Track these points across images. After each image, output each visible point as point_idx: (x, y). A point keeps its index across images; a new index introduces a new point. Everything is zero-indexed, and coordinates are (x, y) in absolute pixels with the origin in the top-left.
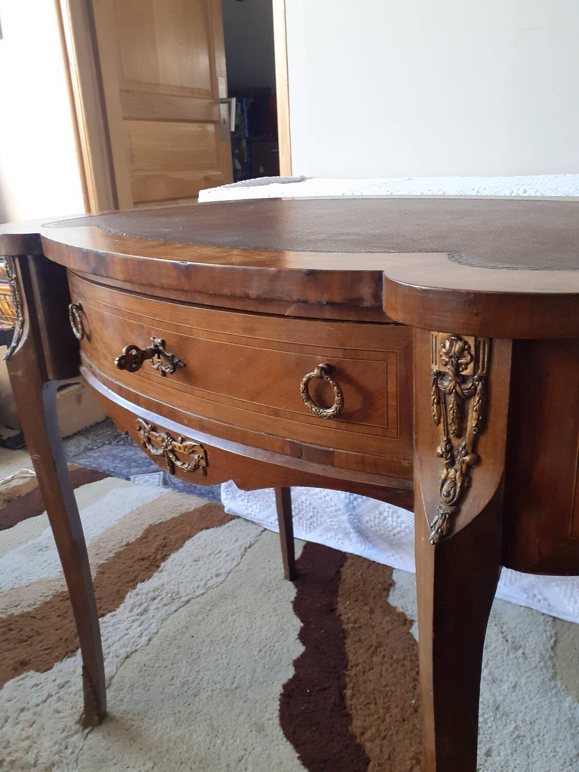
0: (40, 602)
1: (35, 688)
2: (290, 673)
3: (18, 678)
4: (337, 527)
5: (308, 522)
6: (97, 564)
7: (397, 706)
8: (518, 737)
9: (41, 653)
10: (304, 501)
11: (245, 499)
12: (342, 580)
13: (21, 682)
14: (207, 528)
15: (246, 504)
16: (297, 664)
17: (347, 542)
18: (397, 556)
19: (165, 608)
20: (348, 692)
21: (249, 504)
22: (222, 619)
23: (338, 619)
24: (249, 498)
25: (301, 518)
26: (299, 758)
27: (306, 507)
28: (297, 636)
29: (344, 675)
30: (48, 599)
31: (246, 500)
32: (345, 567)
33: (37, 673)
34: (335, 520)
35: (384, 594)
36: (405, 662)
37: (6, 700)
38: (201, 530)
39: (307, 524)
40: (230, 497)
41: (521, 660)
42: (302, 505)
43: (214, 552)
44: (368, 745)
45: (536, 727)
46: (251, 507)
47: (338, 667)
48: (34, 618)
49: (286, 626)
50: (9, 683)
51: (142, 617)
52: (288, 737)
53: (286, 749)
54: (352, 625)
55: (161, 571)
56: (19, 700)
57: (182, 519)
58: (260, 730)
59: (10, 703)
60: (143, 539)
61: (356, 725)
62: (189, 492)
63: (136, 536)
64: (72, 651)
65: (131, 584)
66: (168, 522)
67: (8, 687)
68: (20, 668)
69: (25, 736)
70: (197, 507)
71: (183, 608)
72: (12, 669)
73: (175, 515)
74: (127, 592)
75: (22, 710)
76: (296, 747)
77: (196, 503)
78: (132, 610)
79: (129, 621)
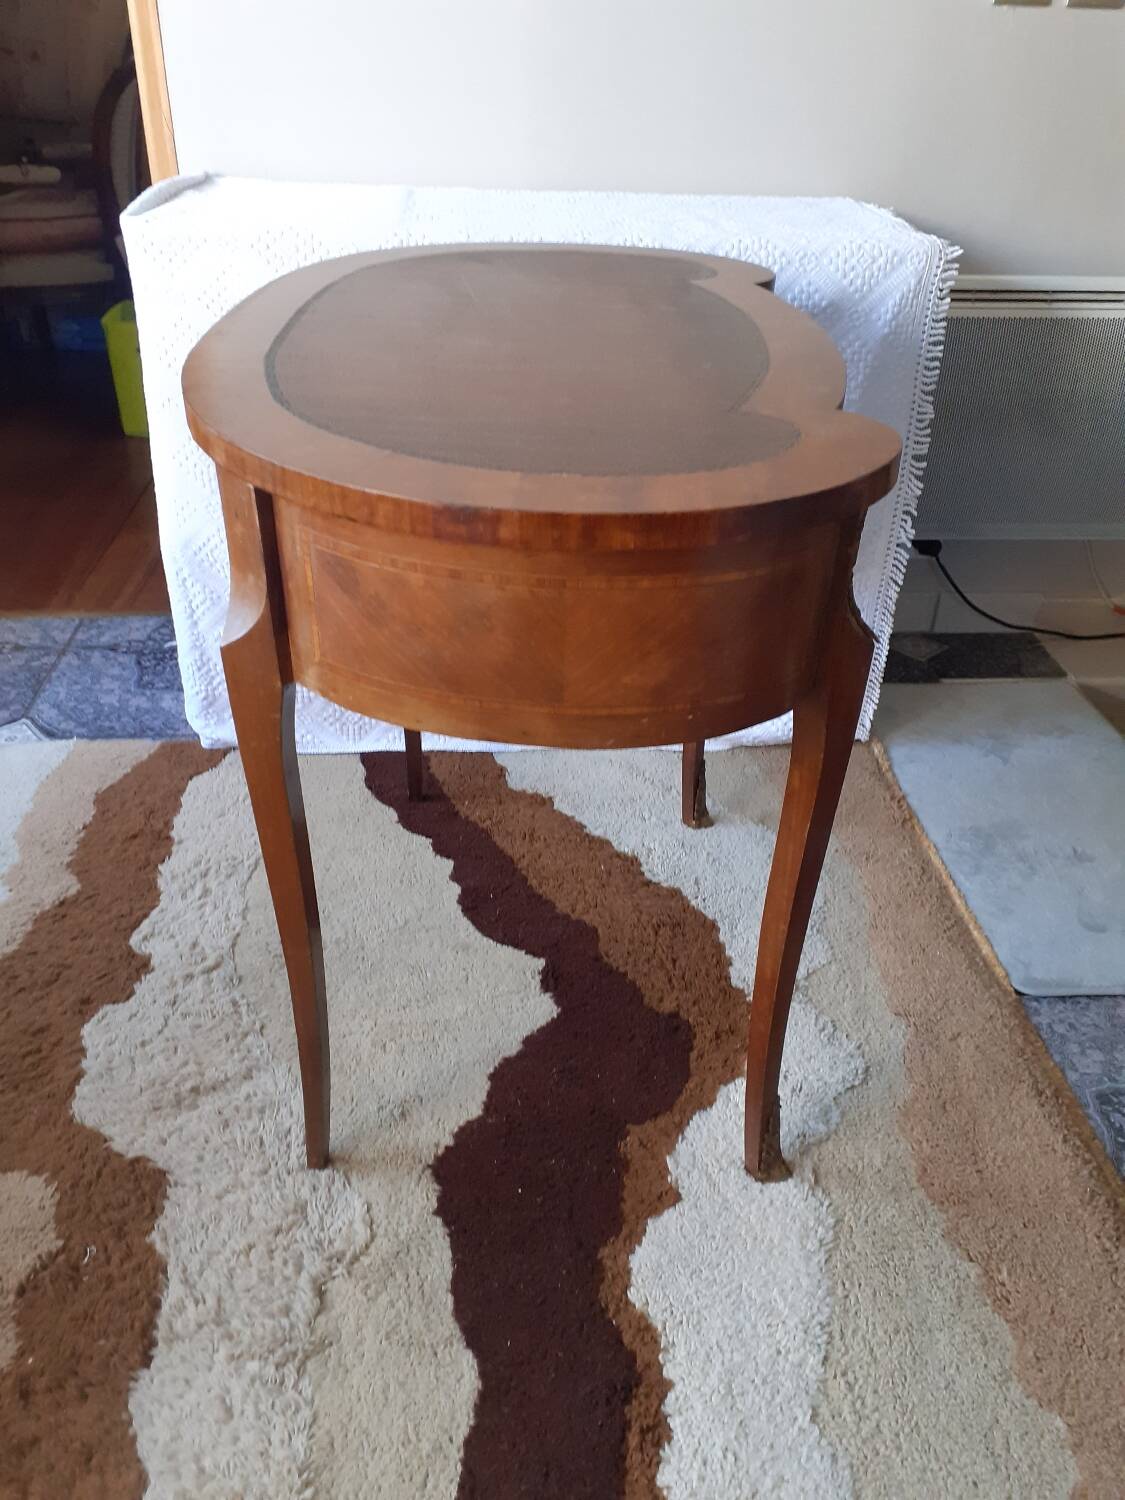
0: (20, 936)
1: (134, 1019)
2: (456, 890)
3: (96, 1018)
6: (62, 863)
7: (590, 877)
9: (98, 983)
13: (104, 1022)
14: (198, 774)
16: (455, 877)
19: (233, 879)
20: (534, 883)
23: (467, 821)
25: (344, 724)
26: (526, 953)
28: (434, 853)
29: (517, 869)
30: (29, 927)
33: (115, 1005)
35: (500, 781)
36: (570, 837)
37: (105, 1044)
38: (191, 778)
40: (212, 722)
44: (585, 918)
47: (506, 865)
48: (35, 953)
49: (413, 847)
50: (87, 1030)
51: (208, 899)
52: (503, 943)
53: (507, 953)
54: (488, 822)
55: (180, 842)
56: (126, 1037)
57: (142, 773)
58: (466, 948)
59: (116, 1046)
60: (104, 813)
61: (562, 906)
62: (109, 737)
63: (87, 813)
64: (144, 965)
65: (147, 869)
66: (121, 782)
67: (92, 1033)
68: (85, 1008)
69: (177, 1064)
70: (152, 751)
71: (256, 873)
72: (74, 1013)
73: (125, 771)
74: (155, 880)
75: (143, 1044)
76: (517, 946)
77: (143, 749)
78: (184, 896)
79: (193, 908)
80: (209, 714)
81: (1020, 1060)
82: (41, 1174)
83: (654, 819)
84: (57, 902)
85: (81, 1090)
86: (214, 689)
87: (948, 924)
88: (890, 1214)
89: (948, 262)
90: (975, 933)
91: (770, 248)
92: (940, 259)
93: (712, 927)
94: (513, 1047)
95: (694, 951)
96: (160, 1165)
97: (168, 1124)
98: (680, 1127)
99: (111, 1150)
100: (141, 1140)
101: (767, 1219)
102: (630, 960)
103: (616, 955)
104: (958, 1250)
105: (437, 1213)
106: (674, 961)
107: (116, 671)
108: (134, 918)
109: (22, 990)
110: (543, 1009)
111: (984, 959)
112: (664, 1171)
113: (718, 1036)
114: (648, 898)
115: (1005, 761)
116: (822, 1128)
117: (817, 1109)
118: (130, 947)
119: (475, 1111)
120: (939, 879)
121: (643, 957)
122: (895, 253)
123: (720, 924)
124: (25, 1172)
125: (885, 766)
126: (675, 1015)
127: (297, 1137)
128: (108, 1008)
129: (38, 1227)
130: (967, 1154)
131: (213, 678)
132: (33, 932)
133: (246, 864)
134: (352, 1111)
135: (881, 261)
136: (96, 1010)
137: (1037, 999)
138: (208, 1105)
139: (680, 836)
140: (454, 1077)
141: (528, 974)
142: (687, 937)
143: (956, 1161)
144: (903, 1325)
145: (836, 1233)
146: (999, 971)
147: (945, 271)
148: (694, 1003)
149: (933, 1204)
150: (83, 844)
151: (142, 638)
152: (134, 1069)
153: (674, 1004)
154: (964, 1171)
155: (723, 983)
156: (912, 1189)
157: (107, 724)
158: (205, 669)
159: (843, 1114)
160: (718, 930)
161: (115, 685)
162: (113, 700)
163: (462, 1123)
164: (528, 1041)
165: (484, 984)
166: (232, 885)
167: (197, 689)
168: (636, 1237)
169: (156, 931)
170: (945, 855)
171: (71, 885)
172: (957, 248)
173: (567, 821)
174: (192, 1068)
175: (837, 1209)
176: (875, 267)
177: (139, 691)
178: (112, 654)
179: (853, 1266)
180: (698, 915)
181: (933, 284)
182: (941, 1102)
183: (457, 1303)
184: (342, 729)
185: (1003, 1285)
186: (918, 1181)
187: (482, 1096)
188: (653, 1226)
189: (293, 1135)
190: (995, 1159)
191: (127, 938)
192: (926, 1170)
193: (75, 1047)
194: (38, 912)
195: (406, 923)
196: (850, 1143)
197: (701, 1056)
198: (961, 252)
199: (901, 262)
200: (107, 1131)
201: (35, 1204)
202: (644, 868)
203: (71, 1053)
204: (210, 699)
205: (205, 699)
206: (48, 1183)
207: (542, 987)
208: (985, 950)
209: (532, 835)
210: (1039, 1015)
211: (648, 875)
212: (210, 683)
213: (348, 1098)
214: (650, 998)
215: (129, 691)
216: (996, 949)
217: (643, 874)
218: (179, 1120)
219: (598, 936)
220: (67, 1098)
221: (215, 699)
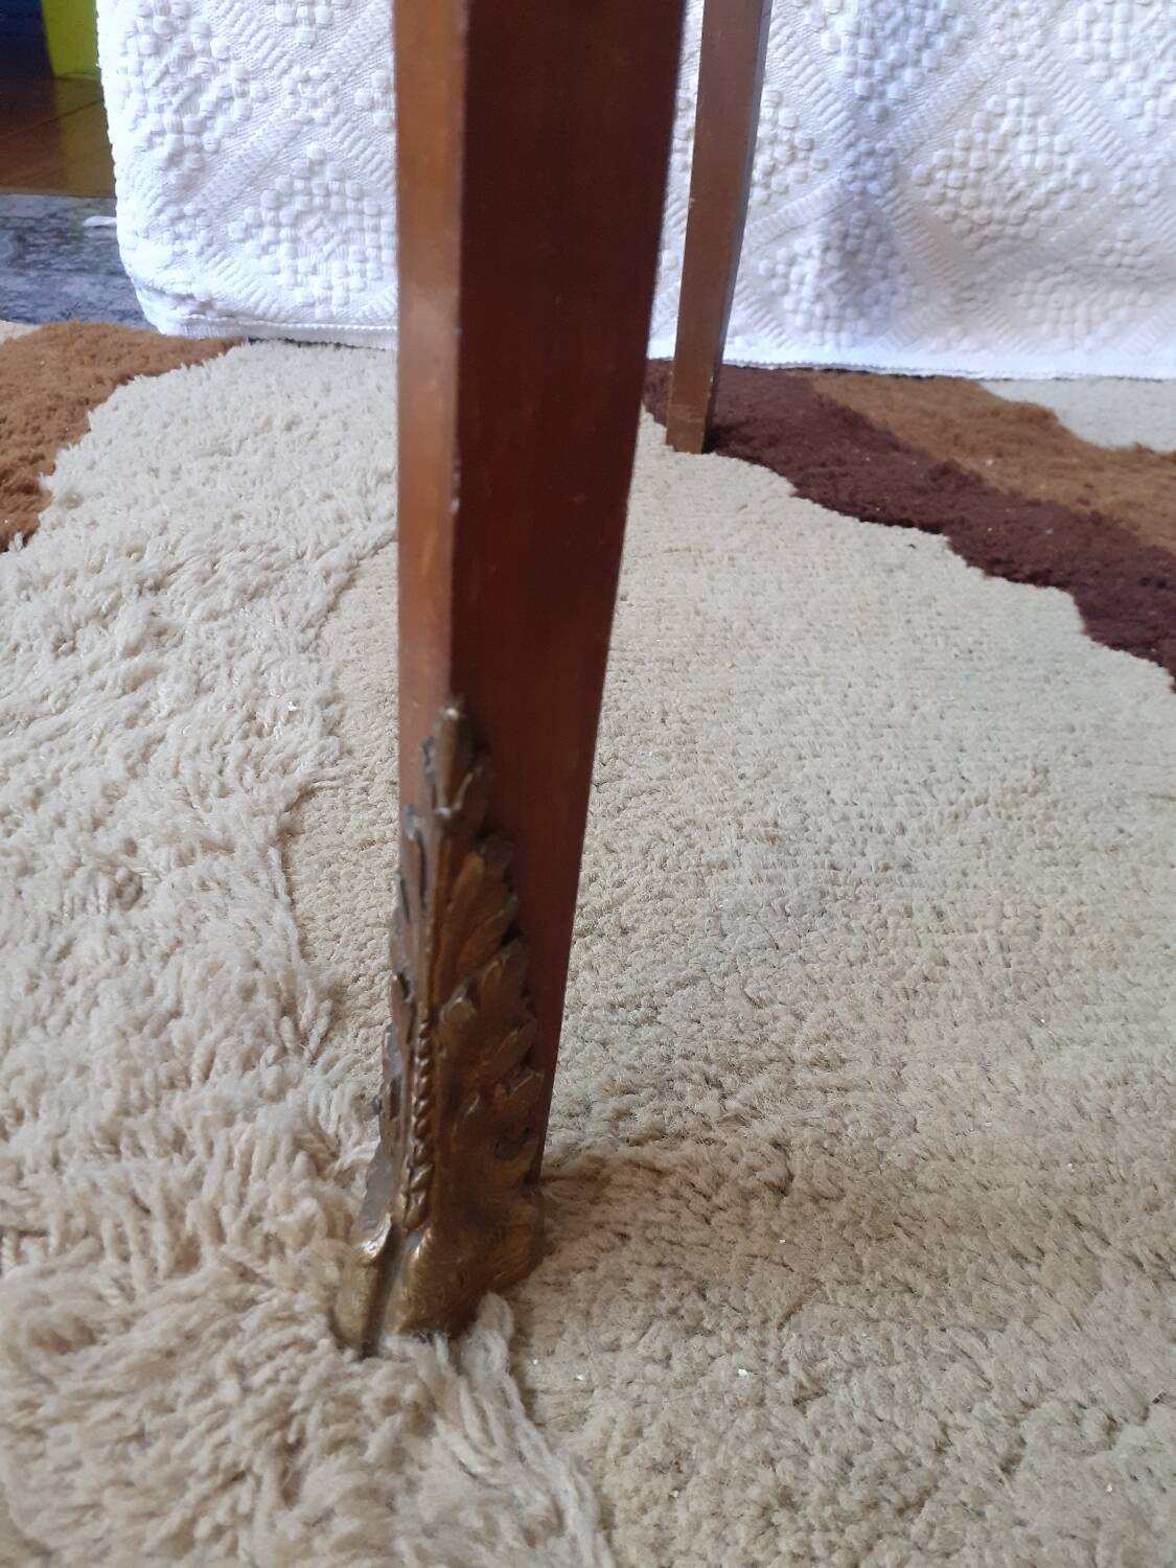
11: (277, 242)
15: (288, 261)
19: (266, 604)
21: (302, 264)
24: (302, 233)
31: (284, 247)
40: (192, 246)
46: (314, 271)
51: (170, 659)
54: (1097, 504)
55: (73, 501)
70: (16, 335)
78: (64, 645)
79: (102, 687)
80: (181, 217)
86: (201, 128)
131: (198, 86)
133: (316, 566)
158: (174, 51)
167: (148, 125)
177: (11, 269)
204: (189, 161)
205: (174, 159)
212: (188, 104)
221: (202, 168)
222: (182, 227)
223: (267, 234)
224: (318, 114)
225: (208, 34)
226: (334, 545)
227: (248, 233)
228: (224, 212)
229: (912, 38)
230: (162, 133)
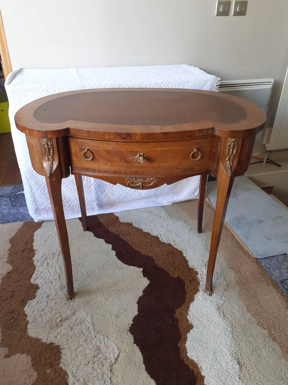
1: (38, 303)
2: (114, 252)
3: (27, 305)
4: (89, 208)
5: (77, 211)
6: (5, 261)
7: (147, 244)
8: (177, 234)
9: (25, 295)
10: (75, 204)
11: (46, 213)
12: (102, 223)
13: (30, 306)
14: (36, 230)
15: (47, 215)
16: (113, 249)
17: (93, 212)
18: (113, 209)
20: (134, 247)
21: (48, 214)
22: (78, 251)
23: (112, 233)
24: (48, 212)
26: (137, 267)
27: (76, 206)
28: (106, 243)
29: (128, 244)
31: (46, 214)
32: (99, 219)
33: (32, 300)
34: (88, 206)
35: (118, 220)
36: (140, 233)
37: (32, 312)
38: (35, 232)
39: (76, 212)
40: (38, 215)
41: (163, 219)
42: (74, 206)
43: (49, 235)
44: (149, 255)
45: (178, 231)
46: (50, 215)
47: (125, 244)
48: (5, 289)
49: (100, 243)
50: (26, 309)
51: (49, 266)
52: (130, 265)
53: (132, 268)
54: (118, 232)
55: (37, 250)
56: (37, 309)
57: (20, 232)
58: (121, 268)
59: (35, 312)
60: (13, 245)
61: (143, 253)
62: (8, 222)
63: (9, 246)
64: (37, 287)
65: (30, 259)
66: (15, 235)
67: (27, 309)
68: (24, 303)
69: (54, 314)
70: (22, 225)
71: (60, 256)
72: (21, 305)
73: (16, 232)
74: (33, 262)
75: (43, 310)
76: (134, 266)
77: (19, 224)
78: (42, 266)
79: (46, 269)
80: (36, 213)
81: (262, 276)
82: (24, 354)
83: (159, 225)
84: (7, 273)
85: (29, 326)
86: (38, 206)
87: (236, 243)
88: (243, 321)
89: (217, 81)
90: (242, 244)
91: (176, 81)
92: (216, 81)
93: (181, 253)
94: (141, 294)
95: (179, 259)
96: (57, 344)
97: (56, 332)
98: (188, 308)
99: (43, 342)
100: (50, 338)
101: (216, 328)
102: (164, 265)
103: (160, 264)
104: (261, 327)
105: (134, 343)
106: (174, 263)
107: (5, 203)
108: (30, 274)
109: (4, 300)
110: (145, 282)
111: (246, 251)
112: (187, 321)
113: (190, 281)
114: (163, 247)
115: (237, 199)
116: (221, 301)
117: (219, 297)
118: (31, 283)
119: (136, 313)
120: (231, 232)
121: (167, 264)
122: (205, 80)
123: (183, 251)
124: (20, 354)
125: (210, 204)
126: (178, 278)
127: (92, 329)
128: (30, 301)
129: (28, 369)
130: (257, 302)
131: (37, 204)
132: (2, 283)
133: (57, 254)
134: (104, 318)
135: (202, 82)
136: (27, 302)
137: (260, 259)
138: (66, 324)
139: (167, 229)
140: (128, 305)
141: (139, 273)
142: (176, 256)
143: (255, 304)
144: (254, 349)
145: (232, 328)
146: (250, 253)
147: (217, 84)
148: (182, 274)
149: (252, 317)
150: (10, 255)
151: (10, 192)
152: (42, 318)
153: (178, 275)
154: (257, 306)
155: (188, 267)
156: (246, 314)
157: (6, 219)
158: (35, 202)
159: (225, 297)
160: (183, 253)
161: (6, 207)
162: (6, 211)
163: (133, 317)
164: (144, 291)
165: (129, 278)
166: (54, 261)
167: (33, 207)
168: (185, 339)
169: (38, 277)
170: (230, 225)
171: (9, 268)
172: (219, 78)
173: (138, 229)
174: (58, 315)
175: (231, 322)
176: (201, 84)
177: (13, 208)
178: (2, 198)
179: (239, 336)
180: (176, 250)
181: (214, 87)
182: (247, 290)
183: (146, 366)
184: (73, 212)
185: (273, 334)
186: (247, 311)
187: (136, 309)
188: (189, 335)
189: (91, 328)
190: (263, 302)
191: (30, 280)
192: (248, 308)
193: (24, 315)
194: (2, 276)
195: (104, 264)
196: (229, 304)
197: (188, 288)
198: (220, 79)
199: (207, 82)
200: (40, 337)
201: (25, 363)
202: (160, 239)
203: (23, 317)
204: (37, 209)
205: (35, 209)
206: (27, 355)
207: (143, 276)
208: (246, 248)
209: (130, 234)
210: (262, 263)
211: (162, 241)
212: (37, 205)
213: (102, 316)
214: (171, 274)
215: (10, 208)
216: (248, 248)
217: (160, 241)
218: (59, 330)
219: (154, 260)
220: (26, 330)
221: (38, 209)
222: (37, 214)
223: (45, 213)
224: (49, 204)
225: (38, 200)
226: (58, 251)
227: (43, 213)
228: (41, 212)
229: (100, 192)
230: (34, 207)
